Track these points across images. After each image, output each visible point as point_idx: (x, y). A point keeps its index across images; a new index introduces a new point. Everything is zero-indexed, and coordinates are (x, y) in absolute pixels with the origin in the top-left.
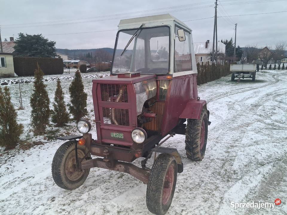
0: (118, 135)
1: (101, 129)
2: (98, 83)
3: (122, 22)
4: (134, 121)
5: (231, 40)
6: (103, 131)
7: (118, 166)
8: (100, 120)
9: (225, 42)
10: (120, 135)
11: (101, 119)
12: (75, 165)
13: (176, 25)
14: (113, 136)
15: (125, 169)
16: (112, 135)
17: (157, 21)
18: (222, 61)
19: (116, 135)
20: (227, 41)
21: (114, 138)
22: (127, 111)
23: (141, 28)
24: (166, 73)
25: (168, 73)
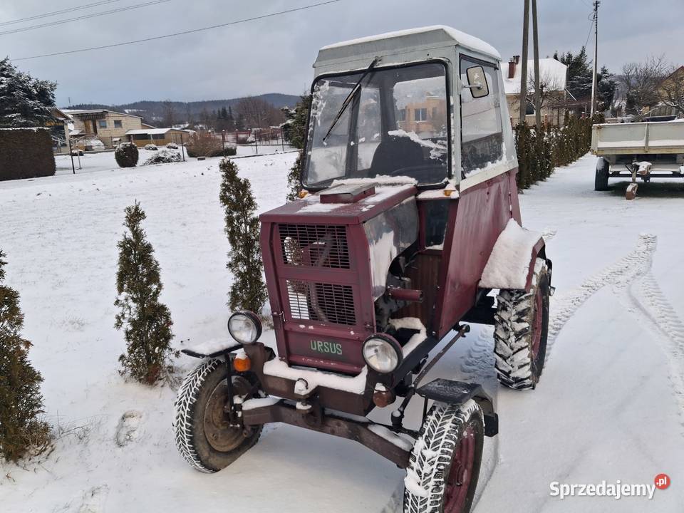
0: (329, 346)
1: (286, 332)
2: (273, 224)
3: (323, 55)
4: (367, 314)
5: (583, 53)
6: (292, 337)
7: (332, 423)
8: (282, 310)
9: (566, 58)
10: (333, 346)
11: (284, 307)
12: (228, 413)
13: (462, 57)
14: (315, 349)
15: (350, 432)
16: (314, 347)
17: (412, 48)
18: (556, 113)
19: (323, 348)
20: (570, 56)
21: (320, 352)
22: (348, 290)
23: (373, 70)
24: (443, 182)
25: (447, 183)
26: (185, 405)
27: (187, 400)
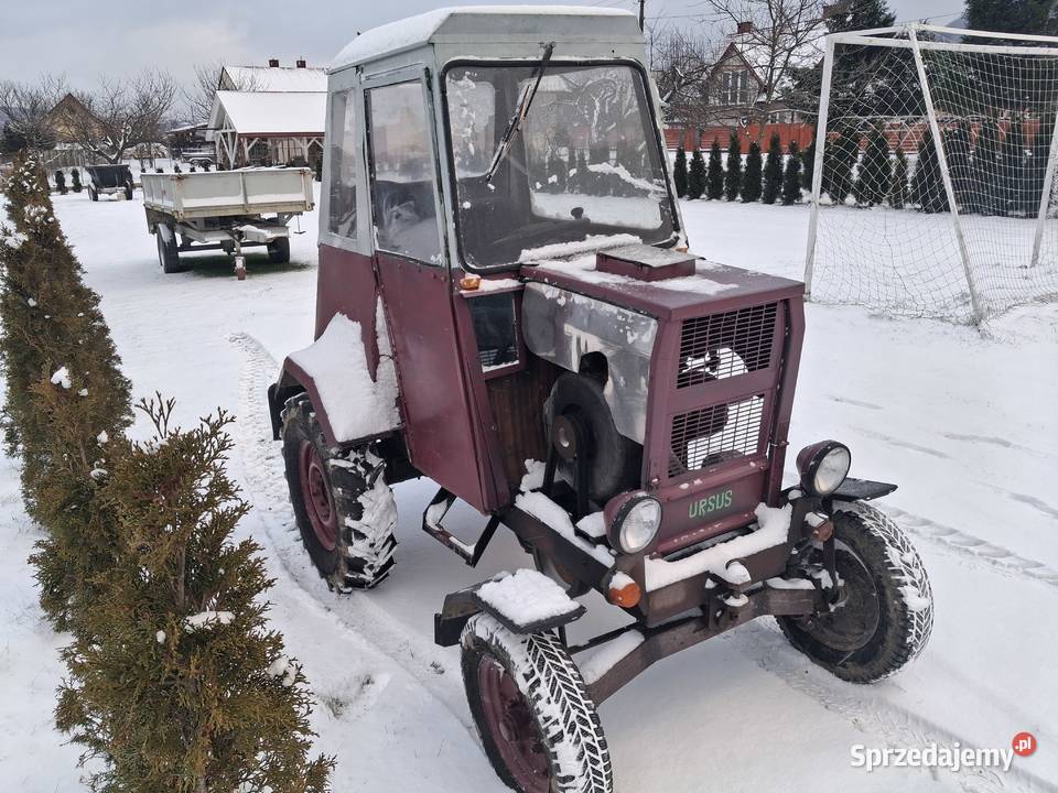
0: (715, 502)
10: (720, 499)
16: (693, 513)
19: (707, 506)
21: (701, 518)
24: (672, 238)
25: (677, 238)
26: (584, 722)
27: (582, 711)
